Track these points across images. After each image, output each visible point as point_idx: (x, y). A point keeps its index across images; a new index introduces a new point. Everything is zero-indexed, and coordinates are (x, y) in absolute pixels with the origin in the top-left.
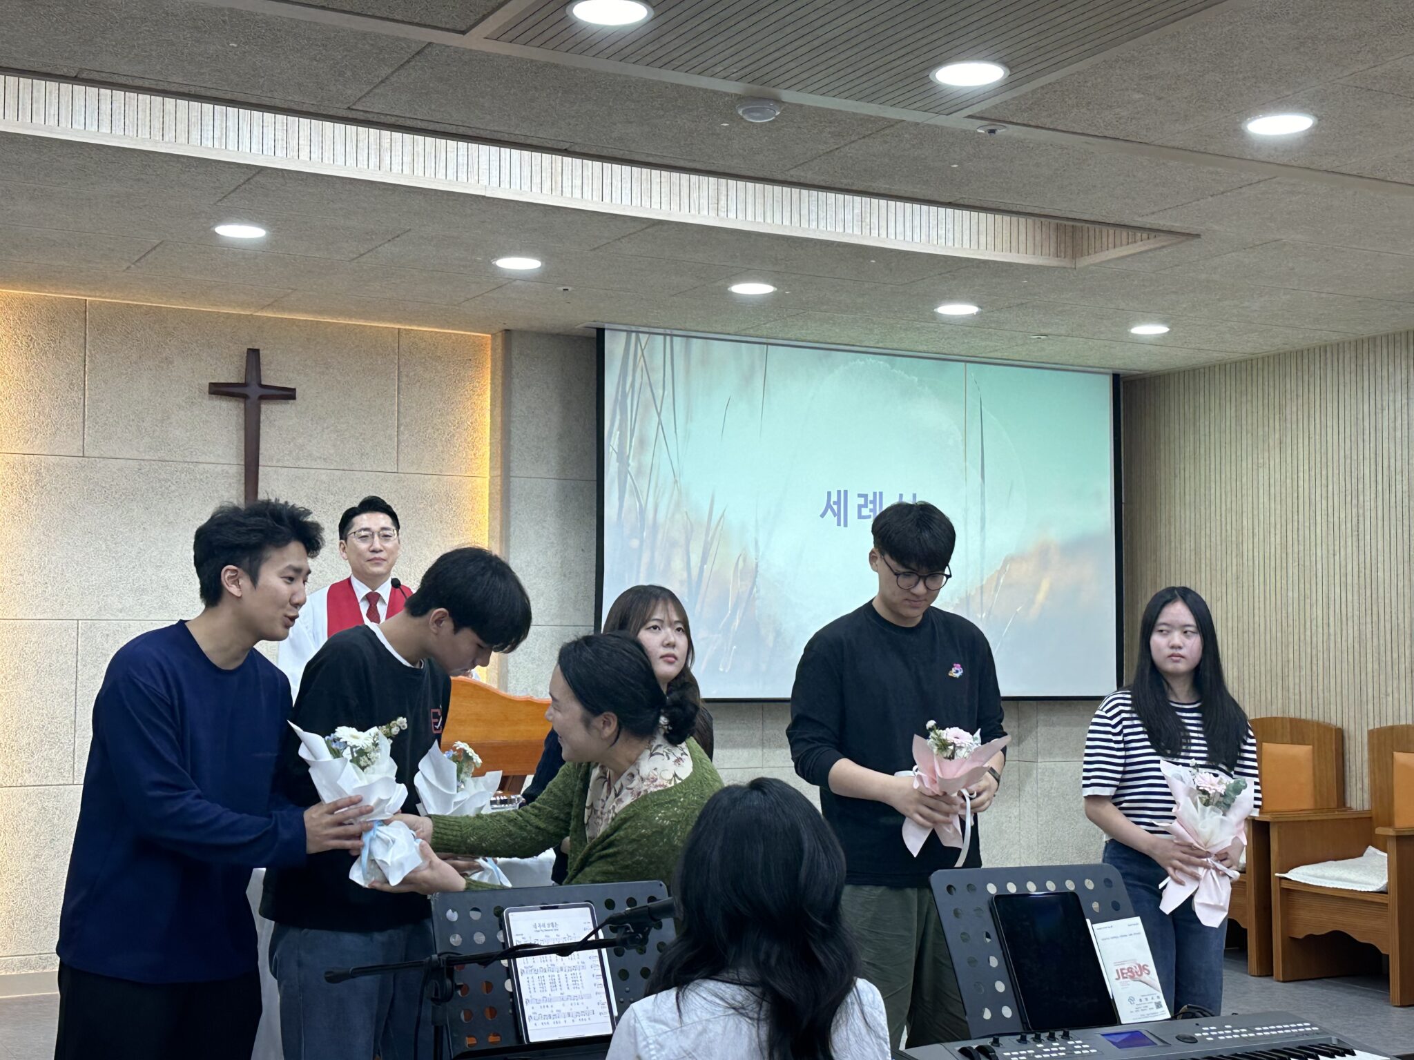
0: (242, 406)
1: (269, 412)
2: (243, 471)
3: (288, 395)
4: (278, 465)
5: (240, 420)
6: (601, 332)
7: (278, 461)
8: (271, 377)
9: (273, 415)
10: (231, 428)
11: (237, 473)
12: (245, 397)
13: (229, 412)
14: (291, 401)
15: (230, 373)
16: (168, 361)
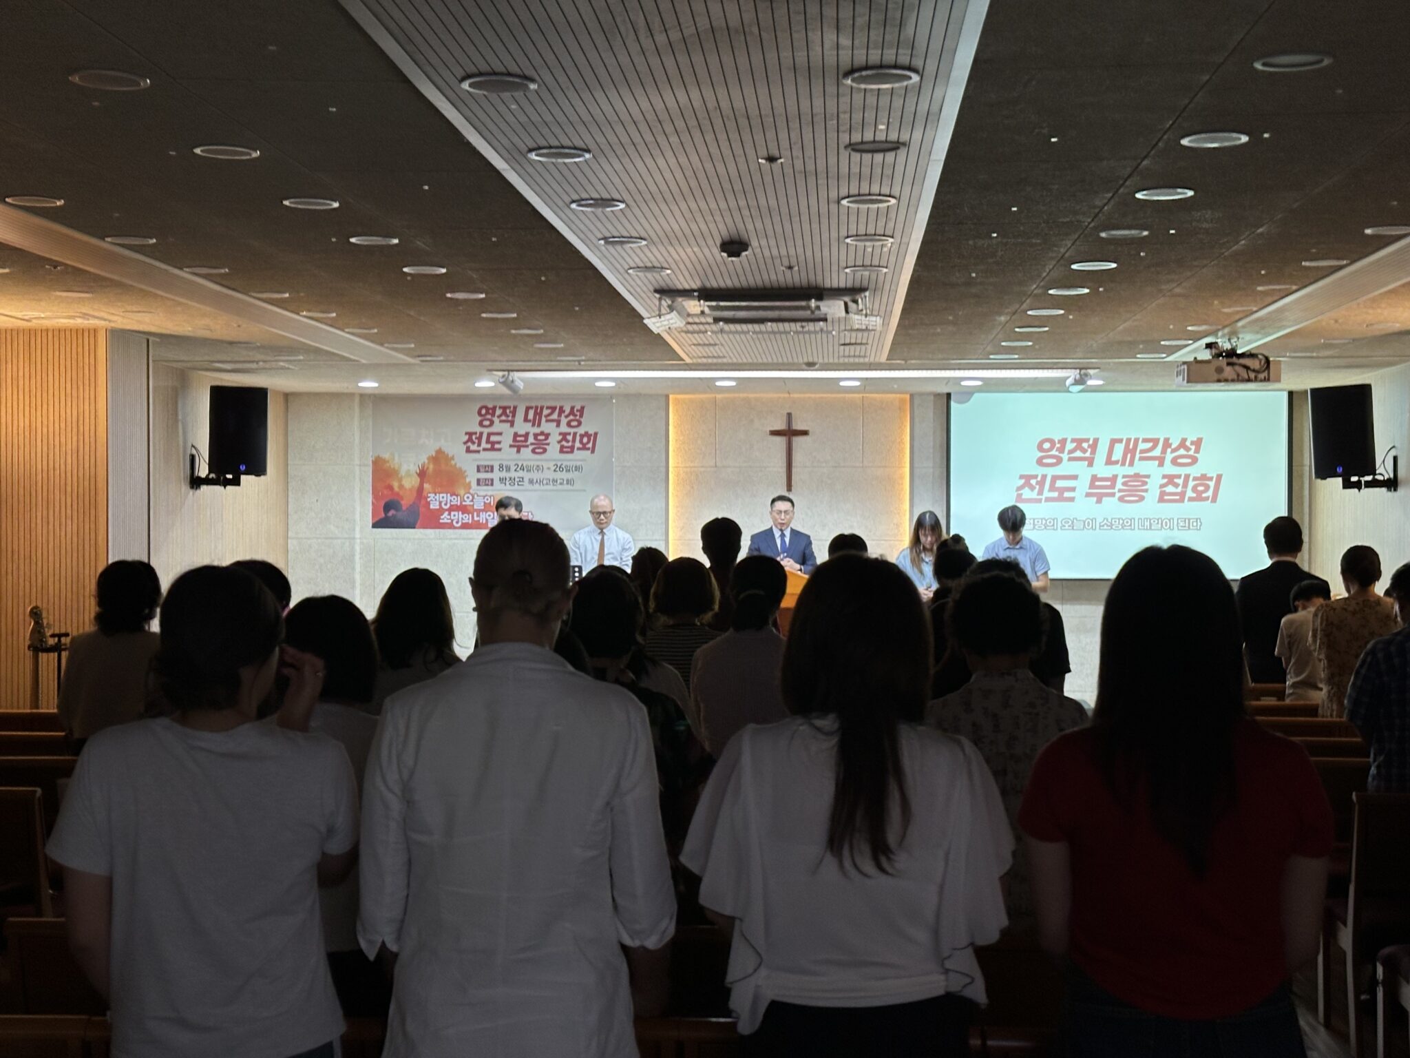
0: (785, 440)
1: (796, 441)
2: (786, 470)
3: (805, 433)
4: (803, 466)
5: (784, 446)
6: (949, 395)
7: (803, 464)
8: (798, 426)
9: (798, 441)
10: (779, 449)
11: (784, 471)
12: (786, 436)
13: (781, 441)
14: (806, 436)
15: (780, 425)
16: (752, 421)
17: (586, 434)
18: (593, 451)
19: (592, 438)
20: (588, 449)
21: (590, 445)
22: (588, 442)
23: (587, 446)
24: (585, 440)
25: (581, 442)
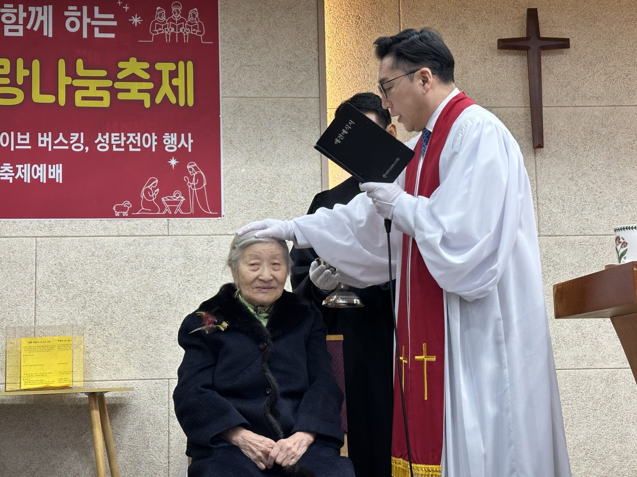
0: (525, 58)
1: (547, 62)
2: (530, 112)
3: (563, 44)
4: (558, 105)
5: (524, 70)
7: (558, 101)
8: (548, 31)
9: (551, 65)
10: (517, 77)
11: (525, 113)
12: (527, 48)
13: (515, 65)
14: (565, 50)
15: (514, 33)
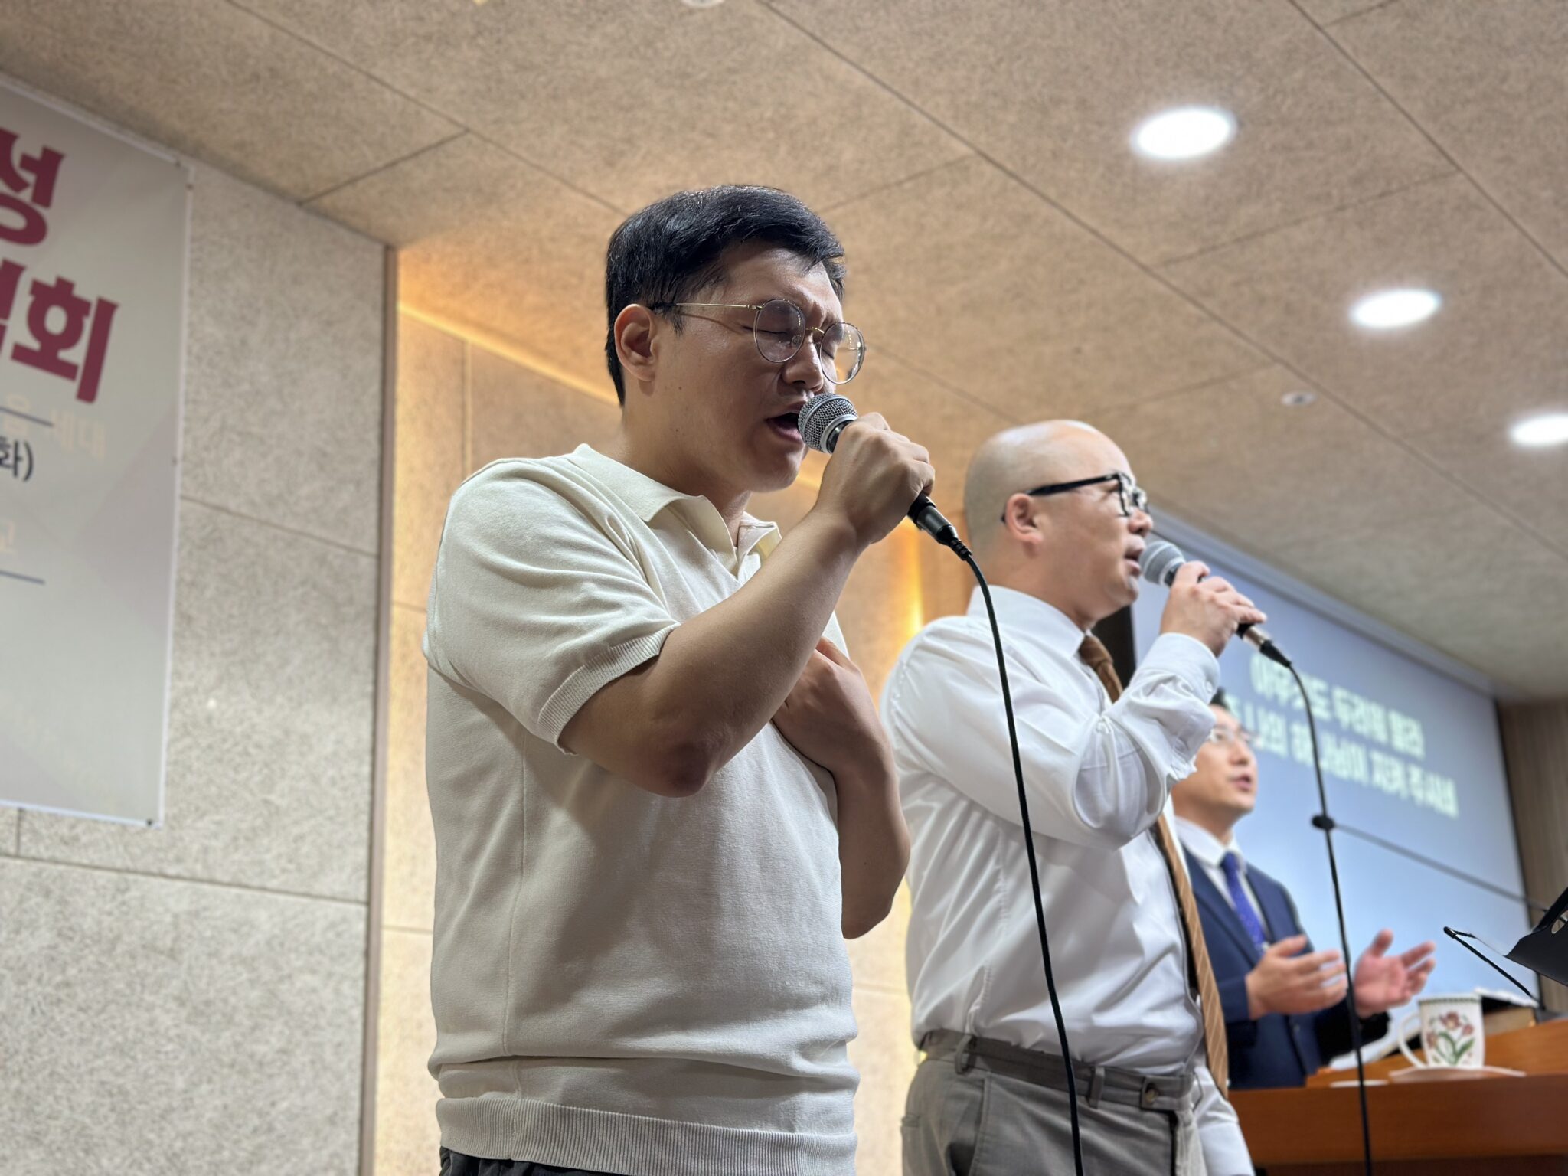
17: (60, 293)
18: (88, 392)
19: (88, 323)
20: (67, 370)
21: (76, 355)
22: (70, 337)
23: (65, 355)
24: (56, 320)
25: (36, 321)
